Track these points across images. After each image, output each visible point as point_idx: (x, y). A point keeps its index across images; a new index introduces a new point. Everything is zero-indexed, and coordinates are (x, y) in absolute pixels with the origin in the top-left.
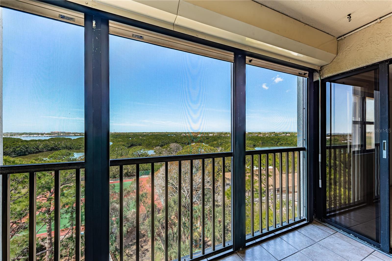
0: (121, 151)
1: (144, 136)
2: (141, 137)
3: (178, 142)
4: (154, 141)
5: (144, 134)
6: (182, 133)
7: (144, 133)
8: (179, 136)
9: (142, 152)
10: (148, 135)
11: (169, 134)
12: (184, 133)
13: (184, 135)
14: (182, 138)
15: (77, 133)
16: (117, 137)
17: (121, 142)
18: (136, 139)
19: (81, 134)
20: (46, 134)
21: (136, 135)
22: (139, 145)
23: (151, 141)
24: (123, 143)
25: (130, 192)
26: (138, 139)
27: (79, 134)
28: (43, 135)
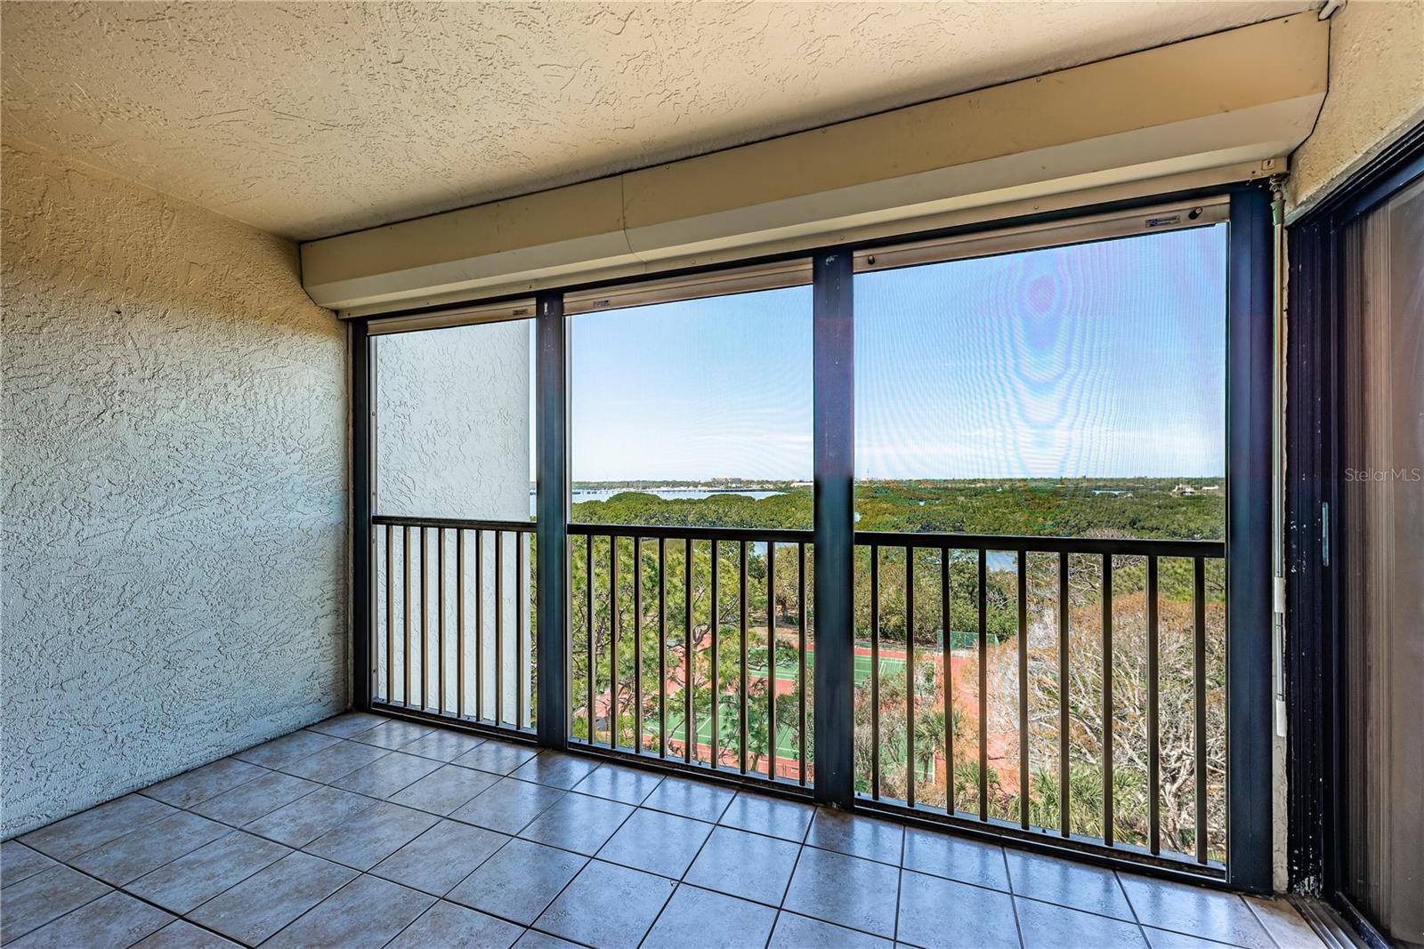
1: (977, 493)
2: (963, 498)
3: (1147, 524)
4: (1017, 516)
5: (978, 485)
6: (1177, 481)
7: (974, 481)
8: (1157, 497)
9: (958, 558)
10: (994, 489)
11: (1098, 488)
12: (1189, 481)
13: (1189, 490)
14: (1172, 506)
15: (767, 482)
16: (877, 495)
17: (887, 515)
18: (943, 505)
19: (777, 486)
20: (703, 485)
21: (946, 489)
22: (953, 527)
23: (1004, 514)
24: (896, 519)
25: (897, 695)
26: (950, 507)
27: (771, 487)
28: (697, 487)
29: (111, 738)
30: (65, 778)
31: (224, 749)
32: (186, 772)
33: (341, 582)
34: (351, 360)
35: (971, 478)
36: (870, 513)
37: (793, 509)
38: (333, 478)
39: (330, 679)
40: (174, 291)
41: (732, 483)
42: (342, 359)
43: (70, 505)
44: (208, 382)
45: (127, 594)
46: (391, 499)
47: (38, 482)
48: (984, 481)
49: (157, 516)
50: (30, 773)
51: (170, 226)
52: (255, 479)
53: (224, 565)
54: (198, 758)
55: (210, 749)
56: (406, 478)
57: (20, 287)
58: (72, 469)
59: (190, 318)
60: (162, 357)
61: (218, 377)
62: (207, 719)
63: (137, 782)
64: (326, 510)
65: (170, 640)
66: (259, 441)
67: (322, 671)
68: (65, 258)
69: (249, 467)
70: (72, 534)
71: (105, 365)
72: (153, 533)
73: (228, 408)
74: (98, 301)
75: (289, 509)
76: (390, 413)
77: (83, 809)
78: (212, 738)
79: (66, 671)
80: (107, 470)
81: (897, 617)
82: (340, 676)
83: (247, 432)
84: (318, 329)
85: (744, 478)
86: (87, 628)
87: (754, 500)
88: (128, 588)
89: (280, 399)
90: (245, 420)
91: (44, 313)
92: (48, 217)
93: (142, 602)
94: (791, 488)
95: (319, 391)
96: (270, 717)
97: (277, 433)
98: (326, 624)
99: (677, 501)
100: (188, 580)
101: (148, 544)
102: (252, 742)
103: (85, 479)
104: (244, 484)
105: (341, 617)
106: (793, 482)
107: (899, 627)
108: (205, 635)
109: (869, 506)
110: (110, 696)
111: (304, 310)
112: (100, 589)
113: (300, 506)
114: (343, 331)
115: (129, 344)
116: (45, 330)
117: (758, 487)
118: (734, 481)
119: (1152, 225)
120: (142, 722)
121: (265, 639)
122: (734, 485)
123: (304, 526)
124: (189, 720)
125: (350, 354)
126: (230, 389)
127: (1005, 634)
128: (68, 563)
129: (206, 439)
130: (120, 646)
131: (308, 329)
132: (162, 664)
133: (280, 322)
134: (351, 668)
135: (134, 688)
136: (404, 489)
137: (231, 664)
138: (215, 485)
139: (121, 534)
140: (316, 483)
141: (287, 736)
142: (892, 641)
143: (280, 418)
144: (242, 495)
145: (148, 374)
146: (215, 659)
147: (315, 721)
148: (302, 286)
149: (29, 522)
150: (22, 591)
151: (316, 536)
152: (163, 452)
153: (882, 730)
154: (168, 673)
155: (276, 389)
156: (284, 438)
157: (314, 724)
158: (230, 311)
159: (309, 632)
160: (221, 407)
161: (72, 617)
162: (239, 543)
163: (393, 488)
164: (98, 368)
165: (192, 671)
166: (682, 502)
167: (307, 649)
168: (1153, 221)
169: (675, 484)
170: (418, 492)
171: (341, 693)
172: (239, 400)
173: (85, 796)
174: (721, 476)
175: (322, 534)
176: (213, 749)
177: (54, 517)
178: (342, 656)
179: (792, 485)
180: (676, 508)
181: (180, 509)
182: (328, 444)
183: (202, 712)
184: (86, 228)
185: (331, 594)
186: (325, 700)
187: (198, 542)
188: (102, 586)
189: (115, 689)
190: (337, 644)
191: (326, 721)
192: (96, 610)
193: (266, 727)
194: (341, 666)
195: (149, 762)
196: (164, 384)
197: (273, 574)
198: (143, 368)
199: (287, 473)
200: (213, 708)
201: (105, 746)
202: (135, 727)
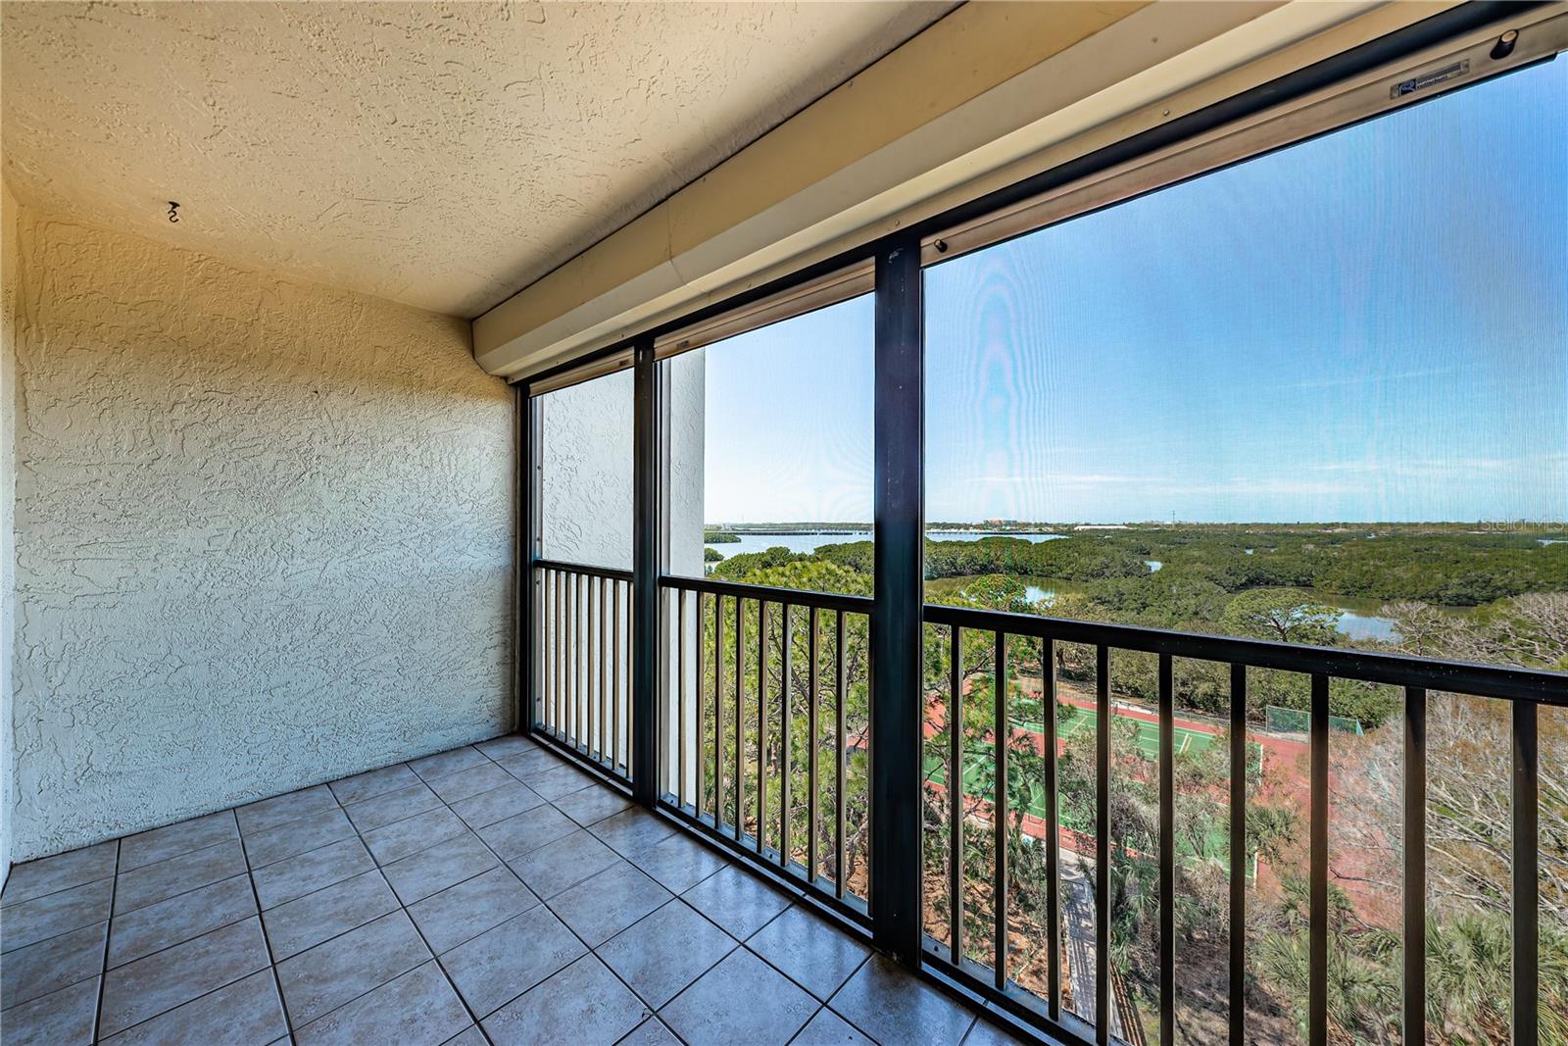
0: (1193, 602)
1: (1335, 540)
2: (1311, 547)
4: (1399, 571)
5: (1337, 531)
9: (1301, 619)
10: (1362, 536)
15: (1047, 524)
16: (1186, 541)
17: (1198, 564)
18: (1280, 554)
19: (1057, 529)
20: (975, 527)
21: (1286, 535)
22: (1296, 582)
23: (1377, 567)
24: (1211, 570)
25: (1201, 776)
26: (1293, 557)
27: (1051, 530)
28: (968, 529)
29: (308, 737)
30: (273, 765)
31: (401, 756)
32: (369, 771)
33: (509, 618)
34: (519, 420)
35: (1328, 521)
36: (1175, 561)
37: (1076, 554)
38: (502, 525)
39: (497, 702)
40: (361, 372)
41: (1006, 525)
42: (511, 419)
43: (277, 547)
44: (390, 447)
45: (322, 621)
46: (557, 544)
47: (253, 530)
48: (1345, 525)
49: (347, 557)
50: (248, 758)
51: (358, 318)
52: (431, 528)
53: (403, 600)
54: (379, 760)
55: (389, 755)
56: (572, 525)
57: (242, 378)
58: (279, 519)
59: (375, 392)
60: (351, 427)
61: (398, 441)
62: (387, 728)
63: (329, 775)
64: (495, 553)
65: (356, 660)
66: (434, 493)
67: (491, 695)
68: (275, 352)
69: (425, 516)
70: (279, 572)
71: (306, 434)
72: (343, 571)
73: (407, 467)
74: (301, 385)
75: (461, 552)
76: (557, 467)
77: (287, 791)
78: (392, 745)
79: (274, 681)
80: (306, 520)
81: (1207, 684)
82: (508, 701)
83: (423, 488)
84: (487, 395)
85: (1020, 520)
86: (291, 647)
87: (1031, 543)
88: (322, 616)
89: (453, 458)
90: (422, 476)
91: (259, 397)
92: (263, 321)
93: (334, 627)
94: (1074, 532)
95: (489, 449)
96: (442, 732)
97: (450, 487)
98: (494, 656)
99: (945, 543)
100: (372, 611)
101: (339, 581)
102: (426, 751)
103: (289, 527)
104: (420, 532)
105: (509, 650)
106: (1076, 525)
107: (1212, 696)
108: (386, 658)
109: (1174, 553)
110: (308, 702)
111: (476, 378)
112: (300, 616)
113: (470, 551)
114: (512, 396)
115: (325, 417)
116: (259, 410)
117: (1037, 530)
118: (1008, 523)
119: (1404, 93)
120: (333, 727)
121: (438, 664)
122: (1008, 528)
123: (473, 567)
124: (372, 728)
125: (519, 415)
126: (409, 451)
127: (1373, 720)
128: (276, 594)
129: (388, 493)
130: (316, 663)
131: (479, 395)
132: (350, 680)
133: (454, 390)
134: (517, 694)
135: (327, 697)
136: (570, 535)
137: (408, 684)
138: (397, 532)
139: (317, 572)
140: (486, 530)
141: (456, 750)
142: (1200, 712)
143: (453, 475)
144: (419, 540)
145: (340, 441)
146: (395, 679)
147: (484, 739)
148: (474, 358)
149: (246, 561)
150: (241, 616)
151: (485, 577)
152: (352, 506)
153: (1177, 815)
154: (355, 688)
155: (450, 449)
156: (456, 491)
157: (482, 742)
158: (410, 385)
159: (478, 661)
160: (401, 467)
161: (279, 638)
162: (416, 582)
163: (560, 535)
164: (300, 438)
165: (374, 688)
166: (952, 544)
167: (476, 675)
168: (1407, 84)
169: (945, 526)
170: (584, 538)
171: (508, 716)
172: (417, 460)
173: (288, 781)
174: (994, 518)
175: (491, 574)
176: (392, 754)
177: (265, 558)
178: (508, 684)
179: (1076, 529)
180: (945, 550)
181: (365, 552)
182: (497, 495)
183: (384, 723)
184: (292, 326)
185: (499, 628)
186: (493, 721)
187: (380, 580)
188: (302, 613)
189: (312, 698)
190: (504, 673)
191: (492, 741)
192: (297, 633)
193: (438, 740)
194: (508, 692)
195: (339, 760)
196: (353, 448)
197: (446, 608)
198: (336, 436)
199: (458, 522)
200: (392, 720)
201: (304, 743)
202: (328, 731)
